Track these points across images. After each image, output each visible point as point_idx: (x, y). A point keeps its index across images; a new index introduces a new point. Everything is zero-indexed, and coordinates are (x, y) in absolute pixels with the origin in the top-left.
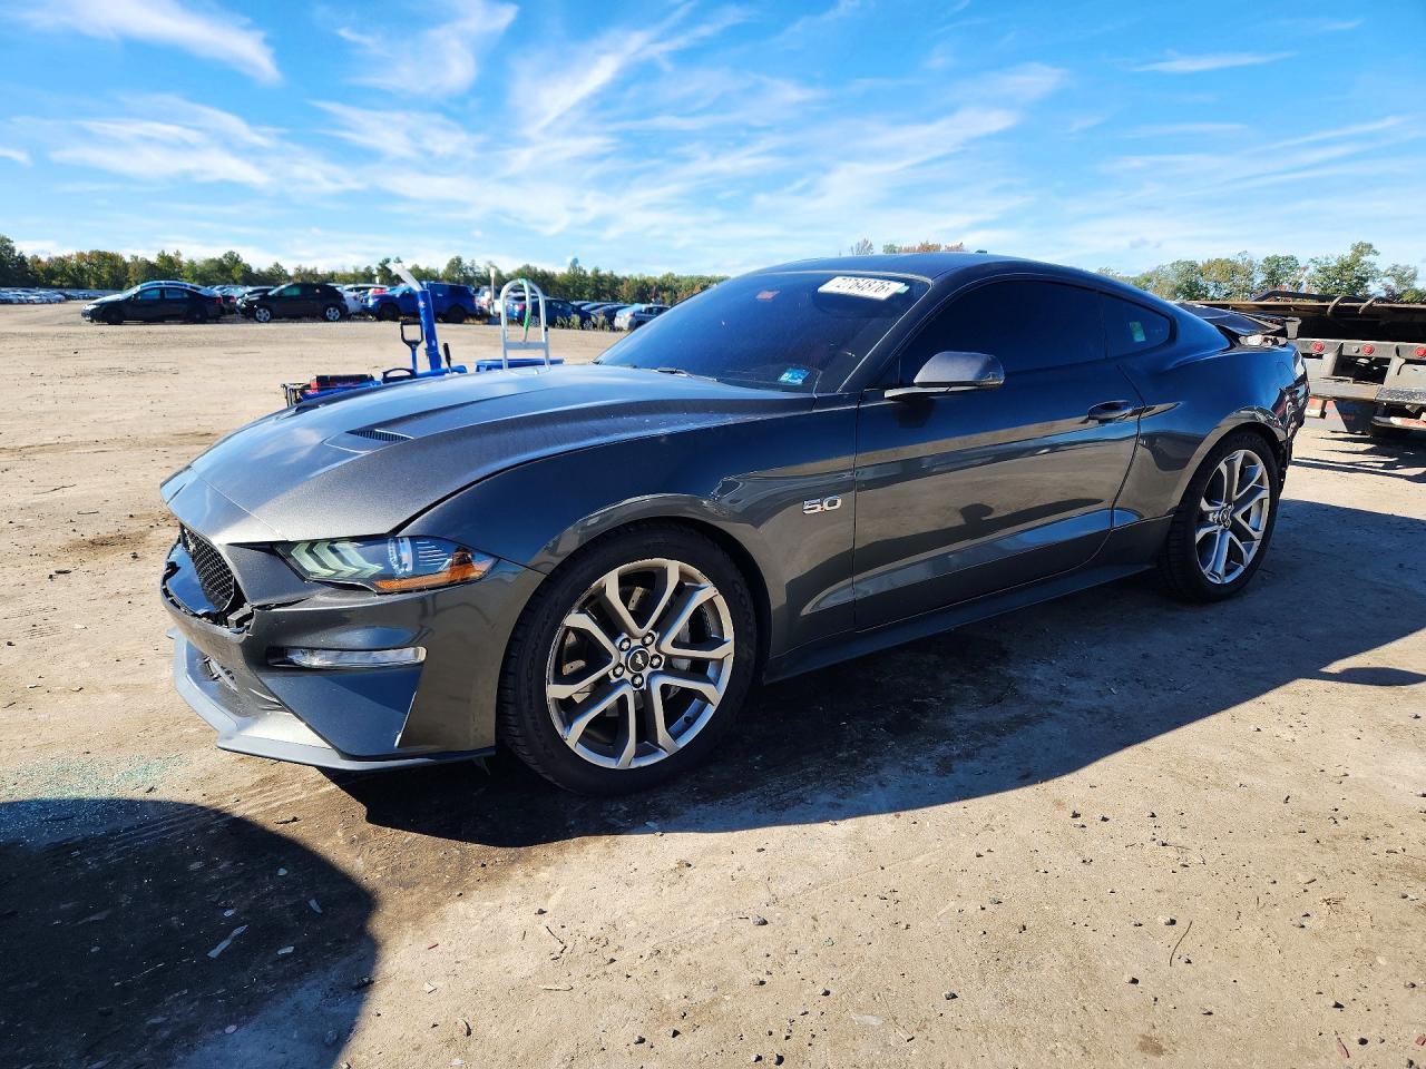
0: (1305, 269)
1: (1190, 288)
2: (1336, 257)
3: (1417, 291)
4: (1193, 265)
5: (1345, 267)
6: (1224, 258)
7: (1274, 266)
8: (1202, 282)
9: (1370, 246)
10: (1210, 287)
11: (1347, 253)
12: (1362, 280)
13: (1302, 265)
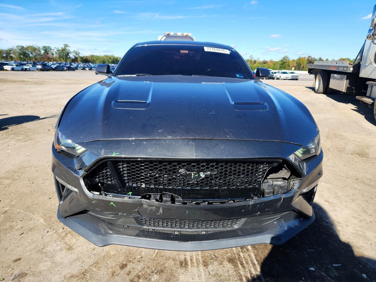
0: (54, 50)
1: (24, 53)
2: (61, 47)
3: (81, 57)
4: (23, 47)
5: (63, 50)
6: (31, 46)
7: (45, 48)
8: (27, 52)
9: (67, 45)
10: (30, 54)
11: (63, 46)
12: (68, 54)
13: (52, 49)
